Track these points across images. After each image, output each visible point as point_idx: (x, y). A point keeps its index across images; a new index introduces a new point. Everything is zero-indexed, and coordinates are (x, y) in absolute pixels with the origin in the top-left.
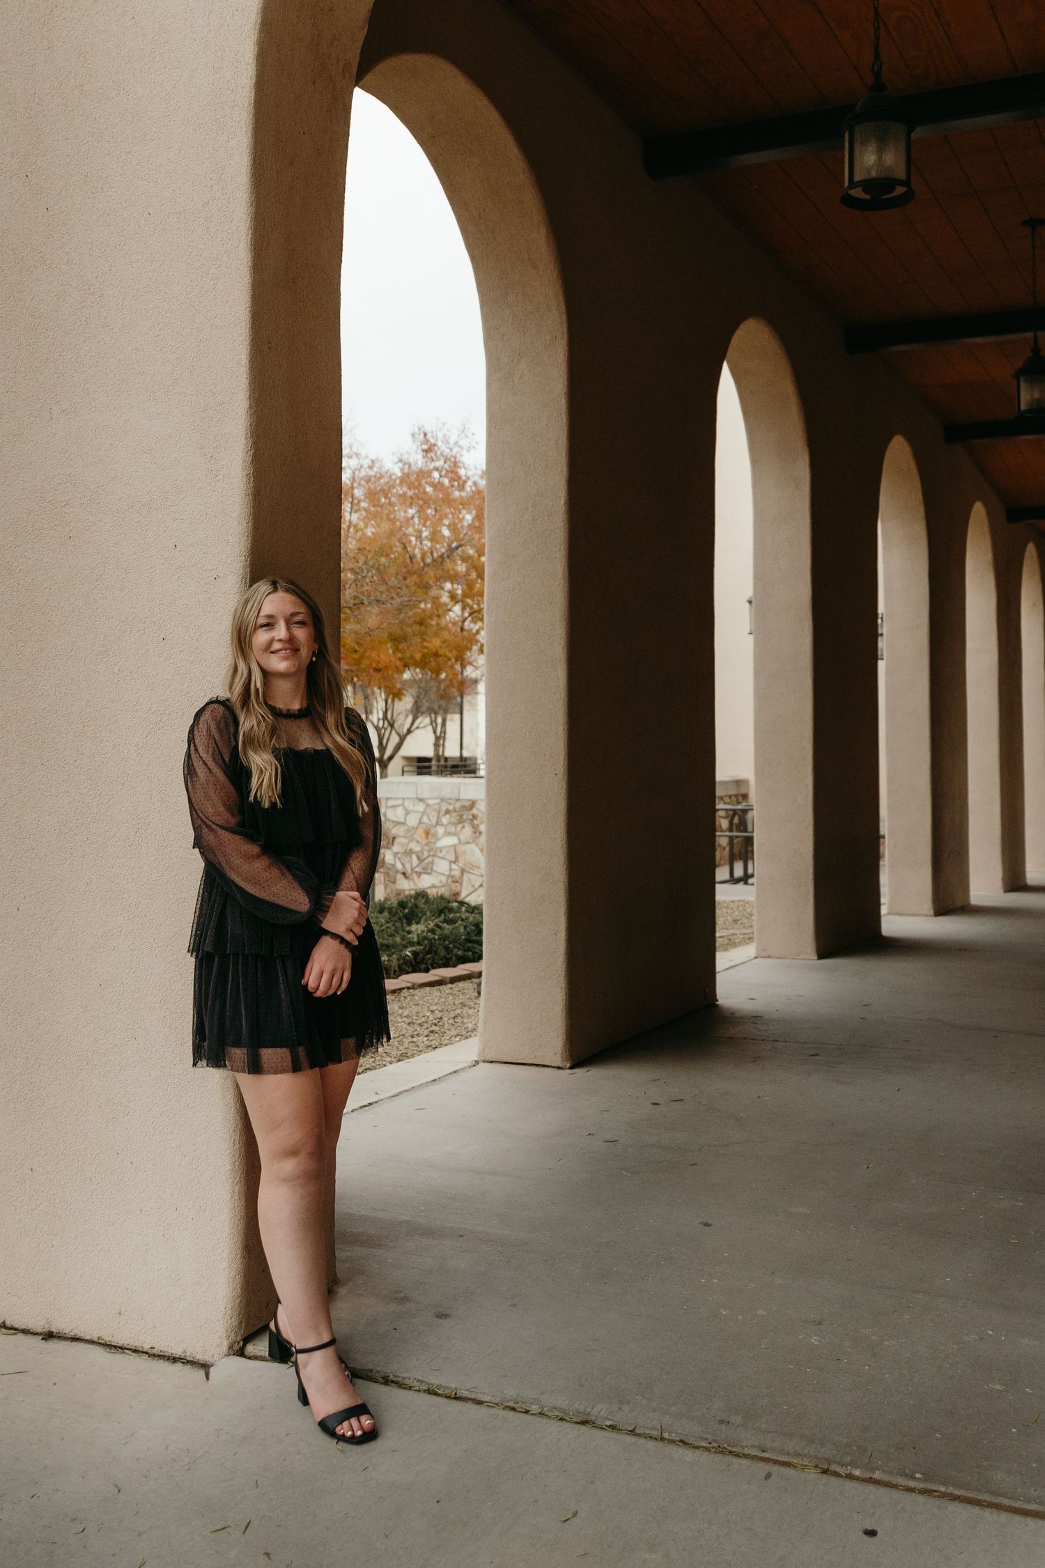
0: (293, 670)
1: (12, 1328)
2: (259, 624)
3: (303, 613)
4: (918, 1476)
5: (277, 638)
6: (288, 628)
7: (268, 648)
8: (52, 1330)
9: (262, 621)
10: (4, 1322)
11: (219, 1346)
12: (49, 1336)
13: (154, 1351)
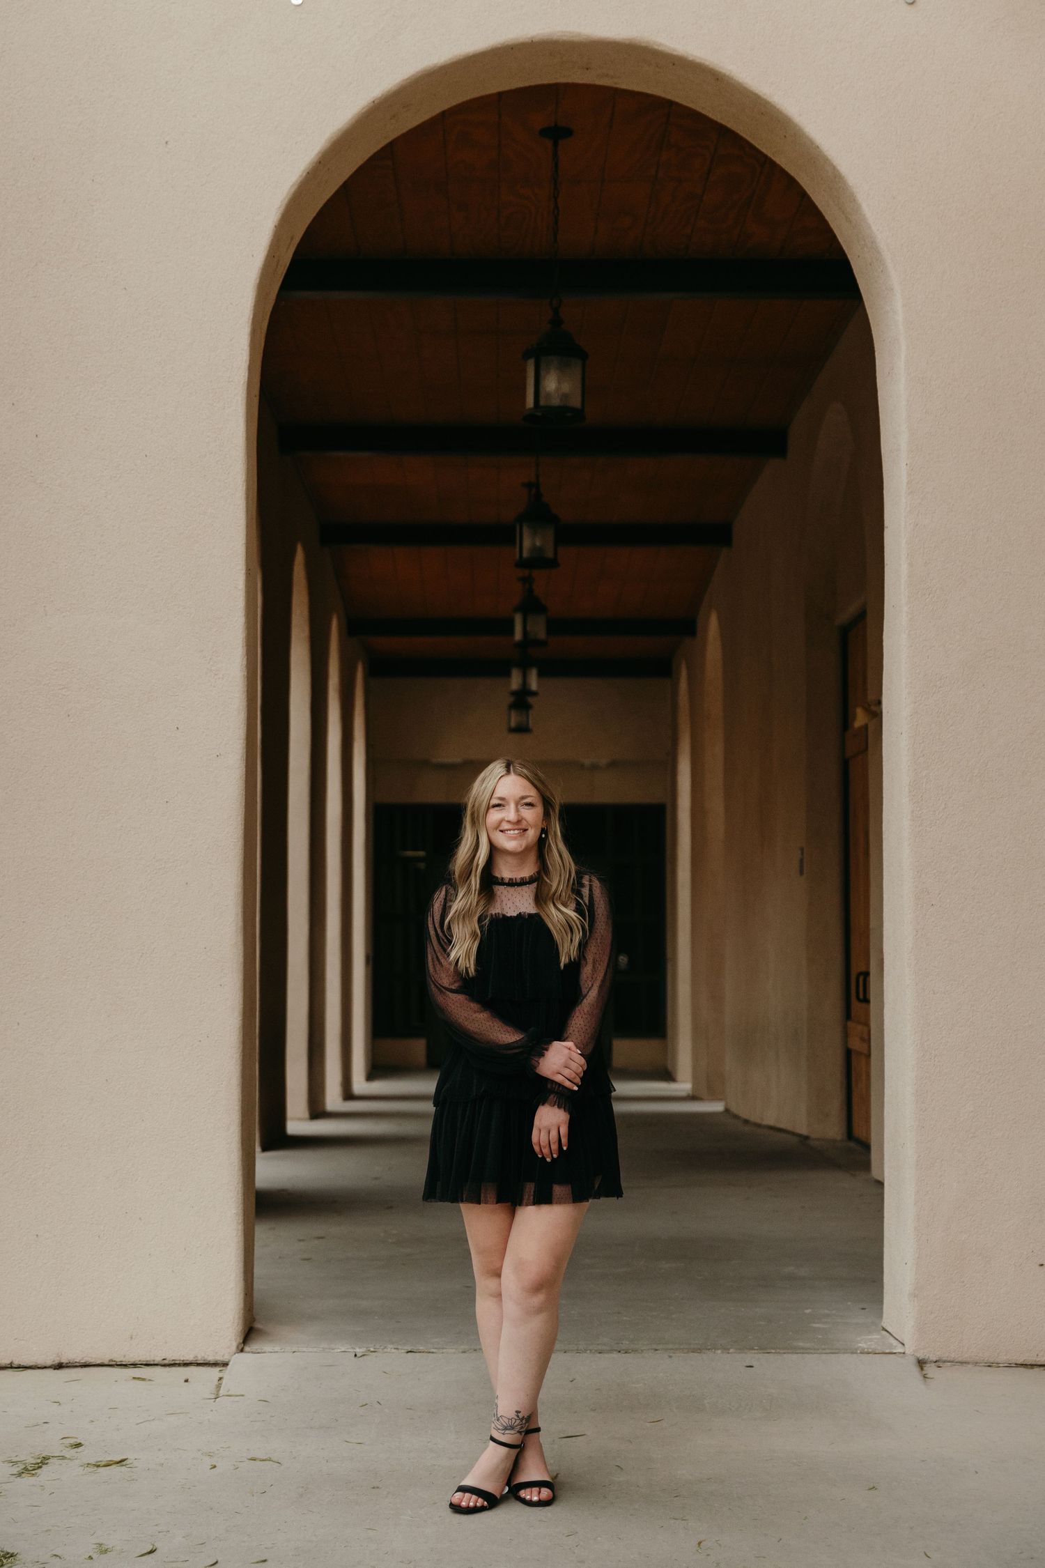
0: (520, 849)
1: (19, 1367)
2: (491, 804)
3: (532, 796)
4: (756, 1348)
5: (506, 819)
6: (517, 810)
7: (498, 827)
8: (62, 1361)
9: (494, 801)
10: (11, 1363)
11: (229, 1347)
12: (60, 1366)
13: (166, 1362)
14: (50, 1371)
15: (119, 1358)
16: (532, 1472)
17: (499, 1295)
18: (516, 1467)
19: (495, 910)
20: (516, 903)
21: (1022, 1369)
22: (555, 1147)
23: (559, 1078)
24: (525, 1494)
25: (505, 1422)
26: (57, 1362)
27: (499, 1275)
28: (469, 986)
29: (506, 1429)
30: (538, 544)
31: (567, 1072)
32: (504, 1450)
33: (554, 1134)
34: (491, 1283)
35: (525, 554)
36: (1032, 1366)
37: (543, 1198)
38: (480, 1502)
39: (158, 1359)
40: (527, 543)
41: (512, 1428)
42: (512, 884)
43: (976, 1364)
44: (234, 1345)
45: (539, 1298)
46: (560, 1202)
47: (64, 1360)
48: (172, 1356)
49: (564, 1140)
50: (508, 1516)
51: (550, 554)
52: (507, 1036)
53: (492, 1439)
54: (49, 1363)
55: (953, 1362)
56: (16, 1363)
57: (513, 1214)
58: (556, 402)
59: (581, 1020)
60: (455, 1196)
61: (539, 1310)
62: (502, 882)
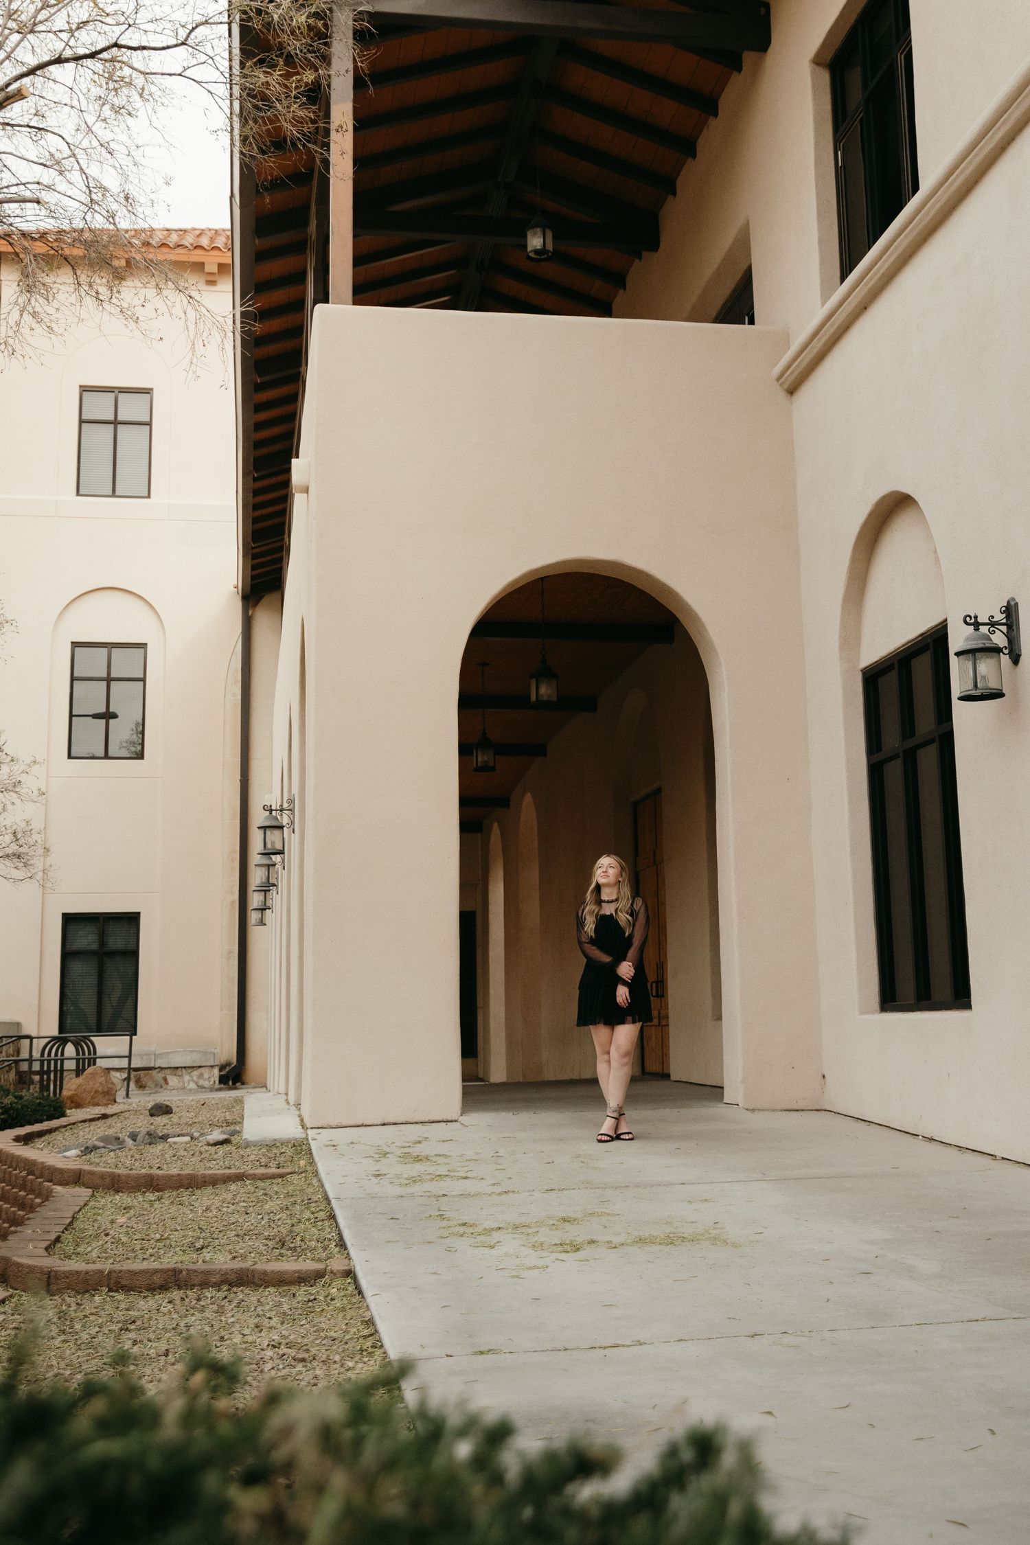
10: (363, 1124)
11: (457, 1113)
12: (384, 1124)
13: (430, 1121)
14: (381, 1127)
15: (410, 1120)
16: (623, 1129)
17: (609, 1062)
18: (617, 1128)
19: (602, 912)
20: (608, 910)
21: (787, 1112)
22: (626, 1001)
23: (624, 977)
24: (622, 1137)
25: (613, 1109)
26: (382, 1123)
27: (609, 1053)
28: (592, 941)
29: (613, 1111)
30: (486, 759)
31: (628, 975)
32: (614, 1119)
33: (624, 996)
34: (606, 1057)
35: (479, 765)
36: (791, 1110)
37: (623, 1022)
38: (609, 1138)
39: (427, 1120)
40: (480, 759)
41: (616, 1111)
42: (608, 902)
43: (768, 1110)
44: (459, 1112)
45: (626, 1060)
46: (629, 1023)
47: (386, 1122)
48: (432, 1118)
49: (628, 998)
50: (617, 1143)
51: (491, 764)
52: (606, 959)
53: (608, 1116)
54: (379, 1123)
55: (759, 1110)
56: (365, 1124)
57: (613, 1030)
58: (545, 698)
59: (632, 953)
60: (586, 1024)
61: (626, 1064)
62: (604, 902)
